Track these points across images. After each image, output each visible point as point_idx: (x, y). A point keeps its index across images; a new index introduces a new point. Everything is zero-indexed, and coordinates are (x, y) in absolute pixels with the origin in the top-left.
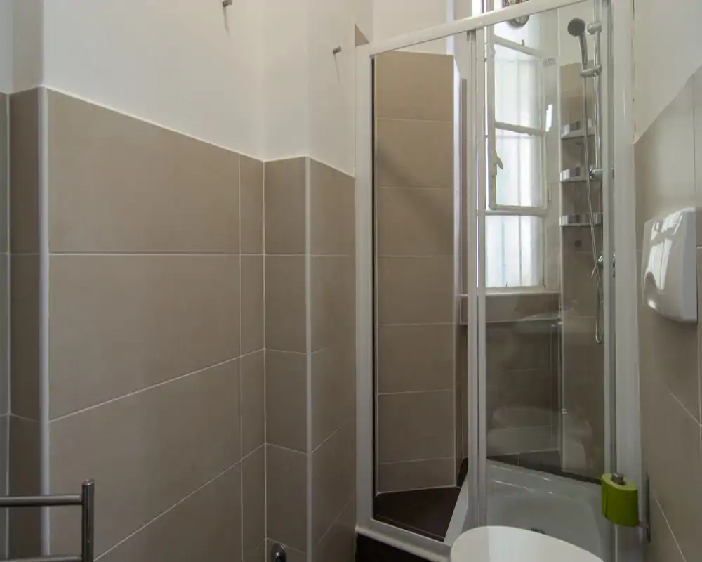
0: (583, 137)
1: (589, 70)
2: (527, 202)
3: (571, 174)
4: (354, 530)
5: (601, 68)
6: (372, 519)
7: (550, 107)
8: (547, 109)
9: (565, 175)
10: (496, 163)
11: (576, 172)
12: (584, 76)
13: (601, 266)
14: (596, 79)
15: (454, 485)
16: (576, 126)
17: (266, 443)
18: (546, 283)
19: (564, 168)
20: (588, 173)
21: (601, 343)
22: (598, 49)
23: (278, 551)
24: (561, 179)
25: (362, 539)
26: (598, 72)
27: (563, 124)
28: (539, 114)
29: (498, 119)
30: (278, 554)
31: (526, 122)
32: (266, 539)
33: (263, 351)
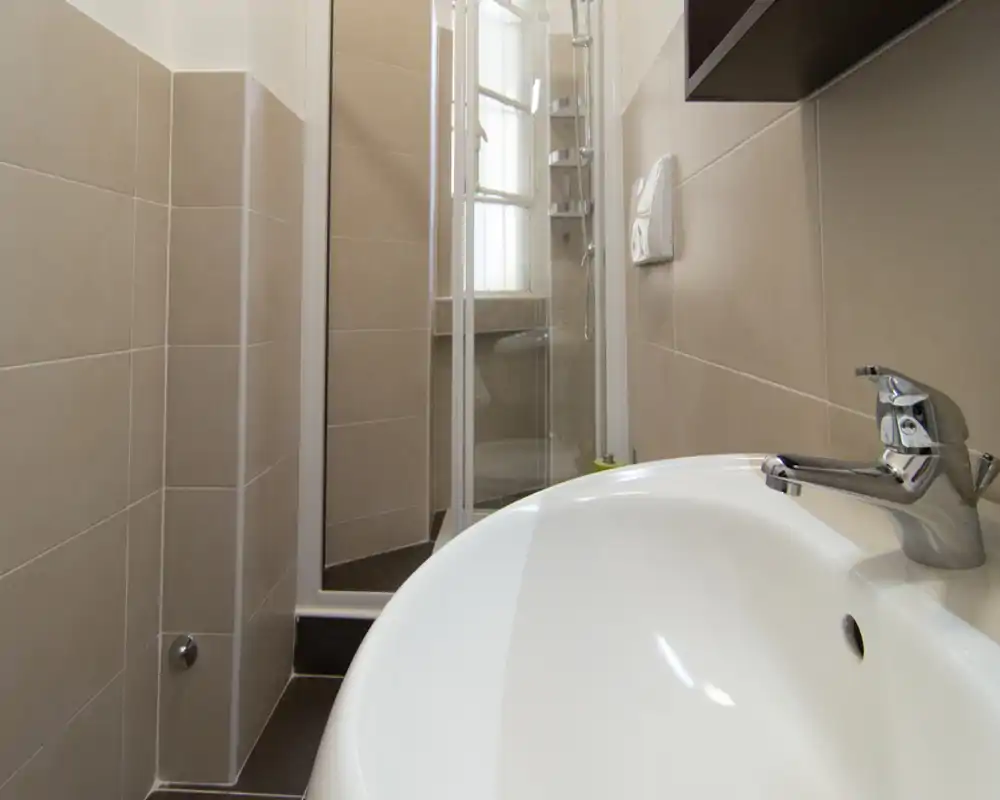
0: (574, 118)
1: (579, 40)
2: (512, 186)
3: (561, 157)
4: (292, 615)
5: (591, 39)
6: (321, 591)
7: (538, 82)
8: (534, 83)
9: (554, 158)
10: (481, 134)
11: (565, 154)
12: (575, 44)
13: (591, 255)
14: (586, 50)
15: (426, 540)
16: (564, 103)
17: (164, 489)
18: (532, 288)
19: (552, 150)
20: (578, 153)
21: (592, 339)
22: (588, 22)
23: (182, 645)
24: (550, 163)
25: (306, 623)
26: (589, 43)
27: (552, 99)
28: (526, 89)
29: (483, 83)
30: (183, 649)
31: (512, 94)
32: (160, 636)
33: (163, 349)
